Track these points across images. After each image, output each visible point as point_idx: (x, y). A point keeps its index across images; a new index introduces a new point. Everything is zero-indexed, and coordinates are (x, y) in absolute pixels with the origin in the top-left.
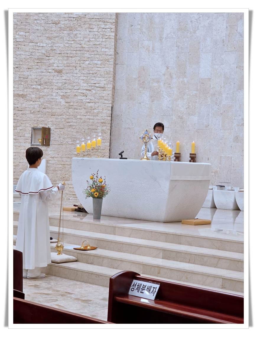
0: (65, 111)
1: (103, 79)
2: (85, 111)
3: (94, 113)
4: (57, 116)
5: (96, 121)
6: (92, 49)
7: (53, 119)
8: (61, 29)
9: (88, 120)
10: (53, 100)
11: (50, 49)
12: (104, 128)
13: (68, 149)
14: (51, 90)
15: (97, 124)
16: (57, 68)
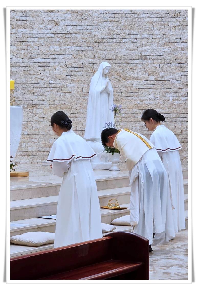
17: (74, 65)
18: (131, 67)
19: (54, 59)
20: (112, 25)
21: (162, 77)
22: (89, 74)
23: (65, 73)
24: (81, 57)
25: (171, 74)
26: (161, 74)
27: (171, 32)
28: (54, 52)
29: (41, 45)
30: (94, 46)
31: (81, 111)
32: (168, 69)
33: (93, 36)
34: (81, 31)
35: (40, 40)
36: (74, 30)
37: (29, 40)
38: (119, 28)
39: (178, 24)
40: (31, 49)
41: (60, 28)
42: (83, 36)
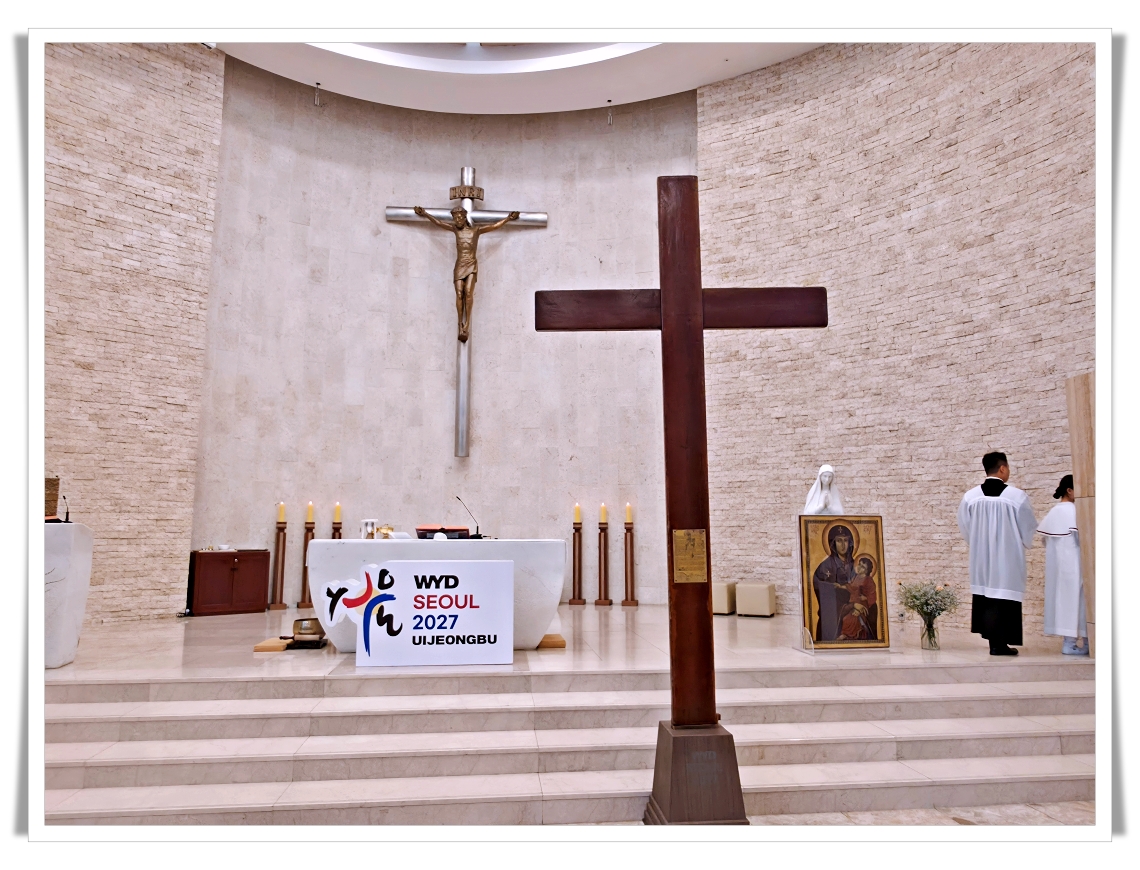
0: (98, 445)
1: (183, 390)
2: (143, 447)
3: (162, 452)
4: (79, 456)
5: (166, 467)
6: (160, 333)
7: (69, 460)
8: (93, 285)
9: (150, 465)
10: (71, 422)
11: (66, 319)
12: (184, 480)
13: (103, 521)
14: (65, 402)
15: (169, 474)
16: (82, 359)
17: (881, 473)
18: (973, 469)
19: (849, 465)
20: (937, 405)
21: (1030, 483)
22: (904, 486)
23: (869, 486)
24: (890, 460)
25: (1047, 476)
26: (1028, 478)
27: (1041, 403)
28: (849, 456)
29: (830, 447)
30: (909, 442)
31: (896, 542)
32: (1040, 468)
33: (907, 425)
34: (888, 421)
35: (828, 440)
36: (878, 421)
37: (812, 441)
38: (949, 408)
39: (1052, 386)
40: (815, 454)
41: (855, 419)
42: (891, 428)
